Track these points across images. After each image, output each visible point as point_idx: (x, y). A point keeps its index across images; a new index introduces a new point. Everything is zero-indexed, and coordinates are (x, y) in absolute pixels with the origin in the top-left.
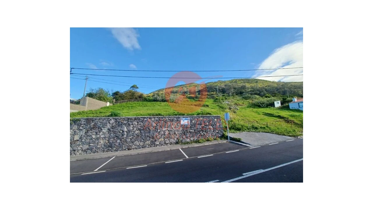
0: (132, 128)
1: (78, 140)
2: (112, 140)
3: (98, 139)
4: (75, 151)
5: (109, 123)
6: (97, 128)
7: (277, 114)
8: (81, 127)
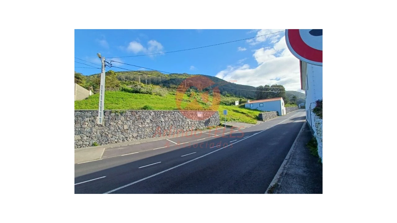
0: (167, 120)
1: (127, 129)
2: (155, 128)
3: (144, 128)
4: (127, 138)
5: (150, 115)
6: (142, 119)
7: (241, 111)
8: (127, 118)
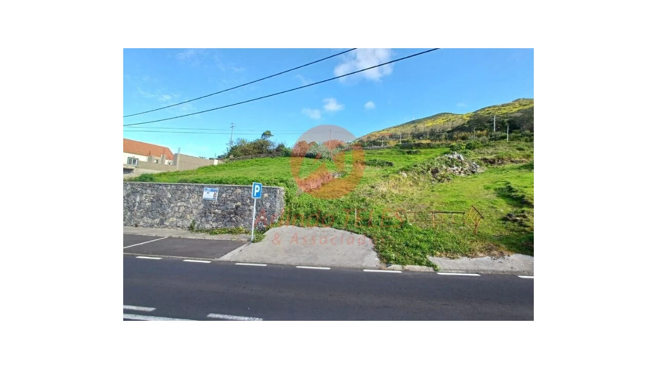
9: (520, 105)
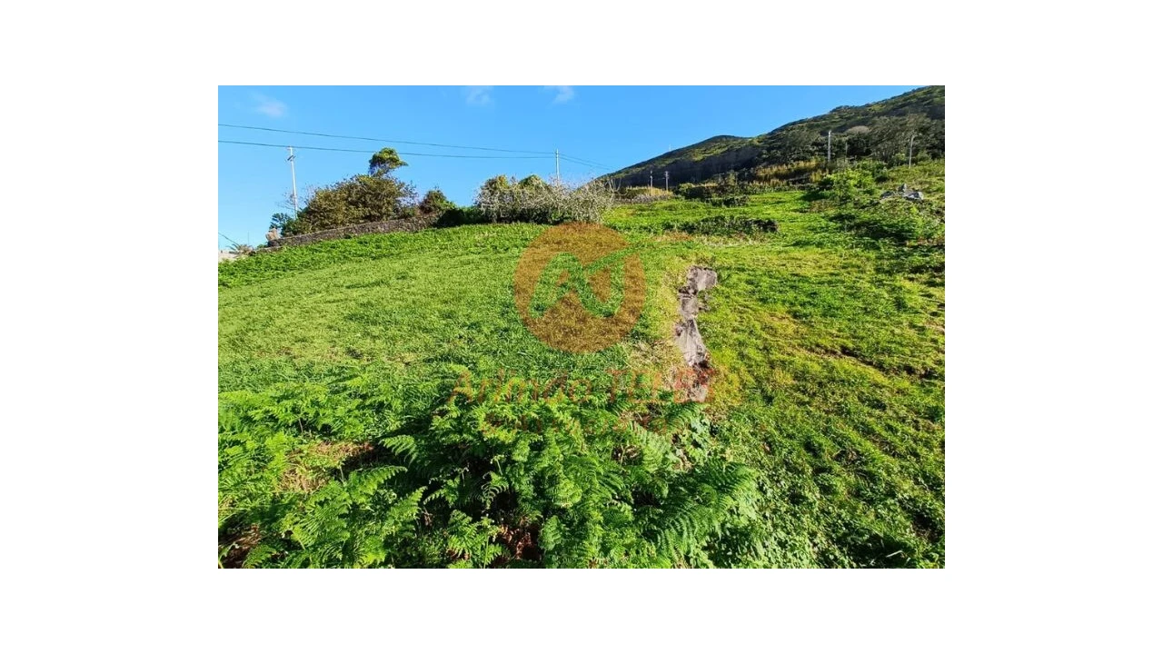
9: (841, 117)
